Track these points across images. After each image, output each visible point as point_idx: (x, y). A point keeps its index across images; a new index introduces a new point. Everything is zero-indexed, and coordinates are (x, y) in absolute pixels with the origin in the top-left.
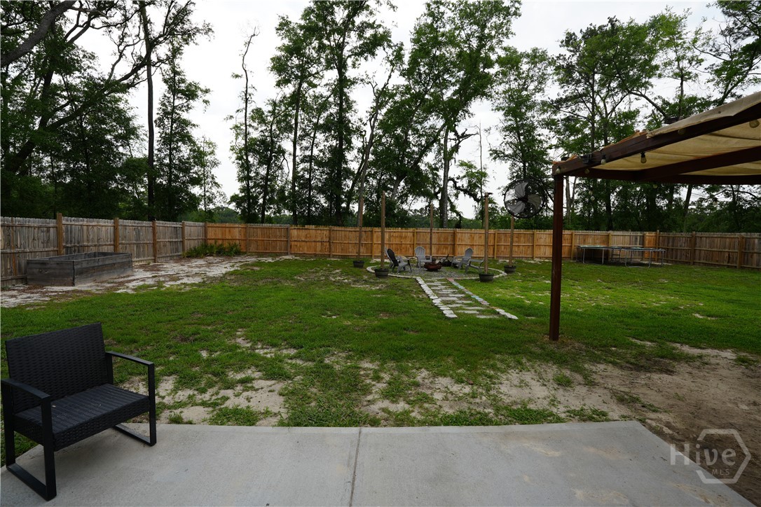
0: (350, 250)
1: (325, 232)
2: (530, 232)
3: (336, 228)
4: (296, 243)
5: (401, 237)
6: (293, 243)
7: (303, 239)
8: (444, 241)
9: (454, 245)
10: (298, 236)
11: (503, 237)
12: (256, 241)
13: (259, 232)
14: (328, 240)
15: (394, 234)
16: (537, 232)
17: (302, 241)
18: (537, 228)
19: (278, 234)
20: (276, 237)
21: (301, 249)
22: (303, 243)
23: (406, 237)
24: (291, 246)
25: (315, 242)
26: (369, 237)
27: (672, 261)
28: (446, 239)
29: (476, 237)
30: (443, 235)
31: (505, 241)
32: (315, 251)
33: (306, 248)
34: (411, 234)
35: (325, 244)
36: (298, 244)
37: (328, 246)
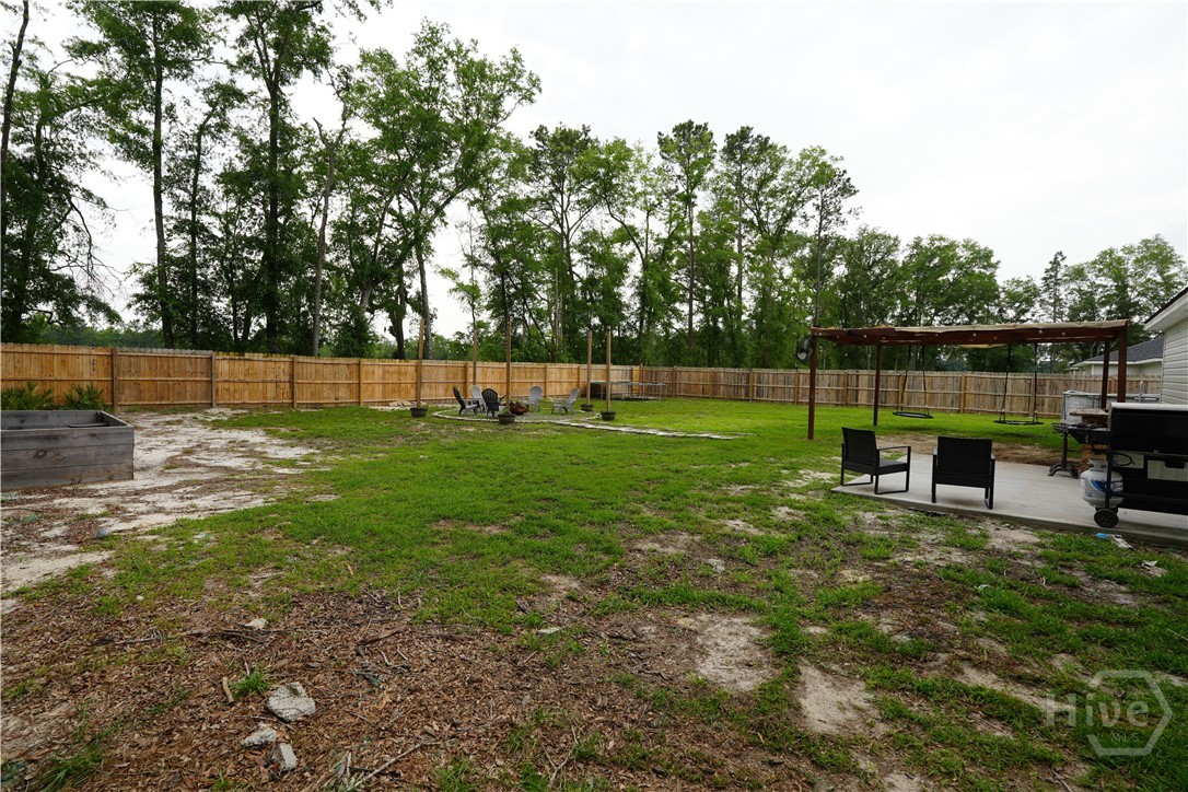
0: (326, 394)
1: (282, 366)
2: (542, 365)
3: (301, 359)
4: (226, 385)
5: (399, 373)
6: (220, 385)
7: (242, 378)
8: (453, 378)
9: (466, 382)
10: (231, 373)
11: (516, 371)
12: (137, 383)
13: (144, 364)
14: (287, 378)
15: (391, 369)
16: (549, 365)
17: (240, 381)
18: (548, 361)
19: (189, 368)
20: (183, 373)
21: (237, 396)
22: (241, 385)
23: (406, 373)
24: (217, 391)
25: (264, 382)
26: (355, 374)
27: (655, 395)
28: (455, 376)
29: (489, 372)
30: (452, 370)
31: (519, 377)
32: (265, 398)
33: (246, 394)
34: (413, 369)
35: (282, 385)
36: (232, 387)
37: (288, 389)
